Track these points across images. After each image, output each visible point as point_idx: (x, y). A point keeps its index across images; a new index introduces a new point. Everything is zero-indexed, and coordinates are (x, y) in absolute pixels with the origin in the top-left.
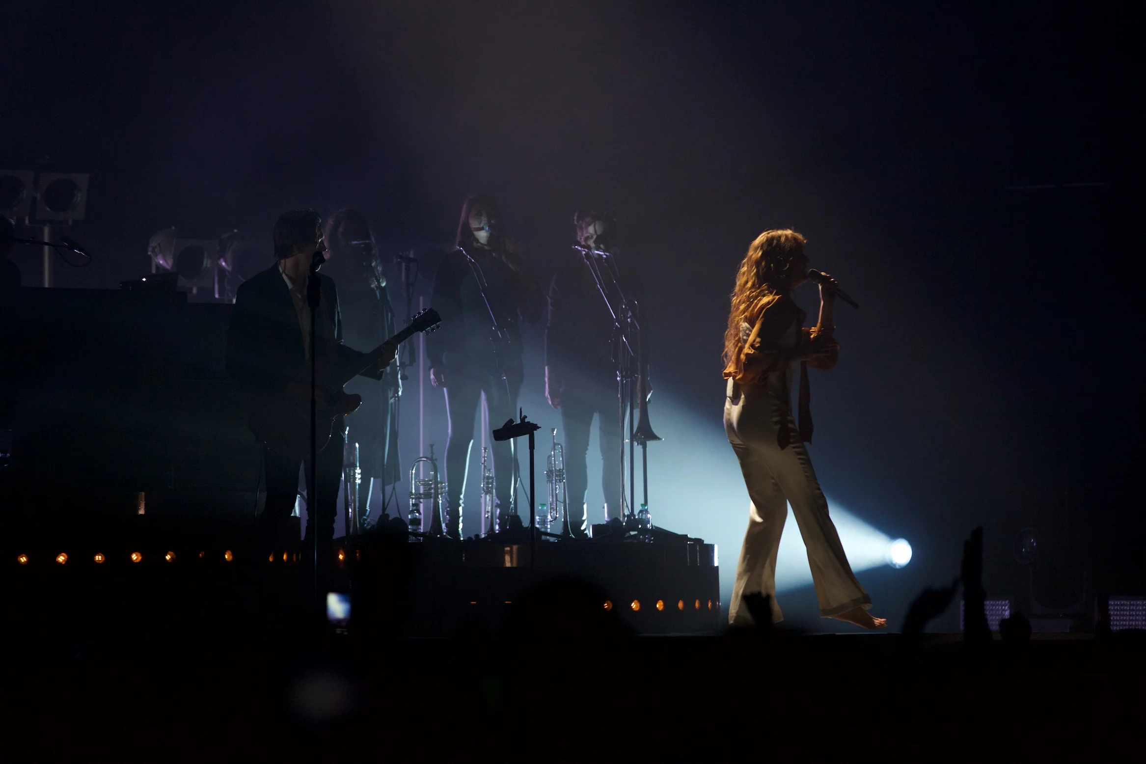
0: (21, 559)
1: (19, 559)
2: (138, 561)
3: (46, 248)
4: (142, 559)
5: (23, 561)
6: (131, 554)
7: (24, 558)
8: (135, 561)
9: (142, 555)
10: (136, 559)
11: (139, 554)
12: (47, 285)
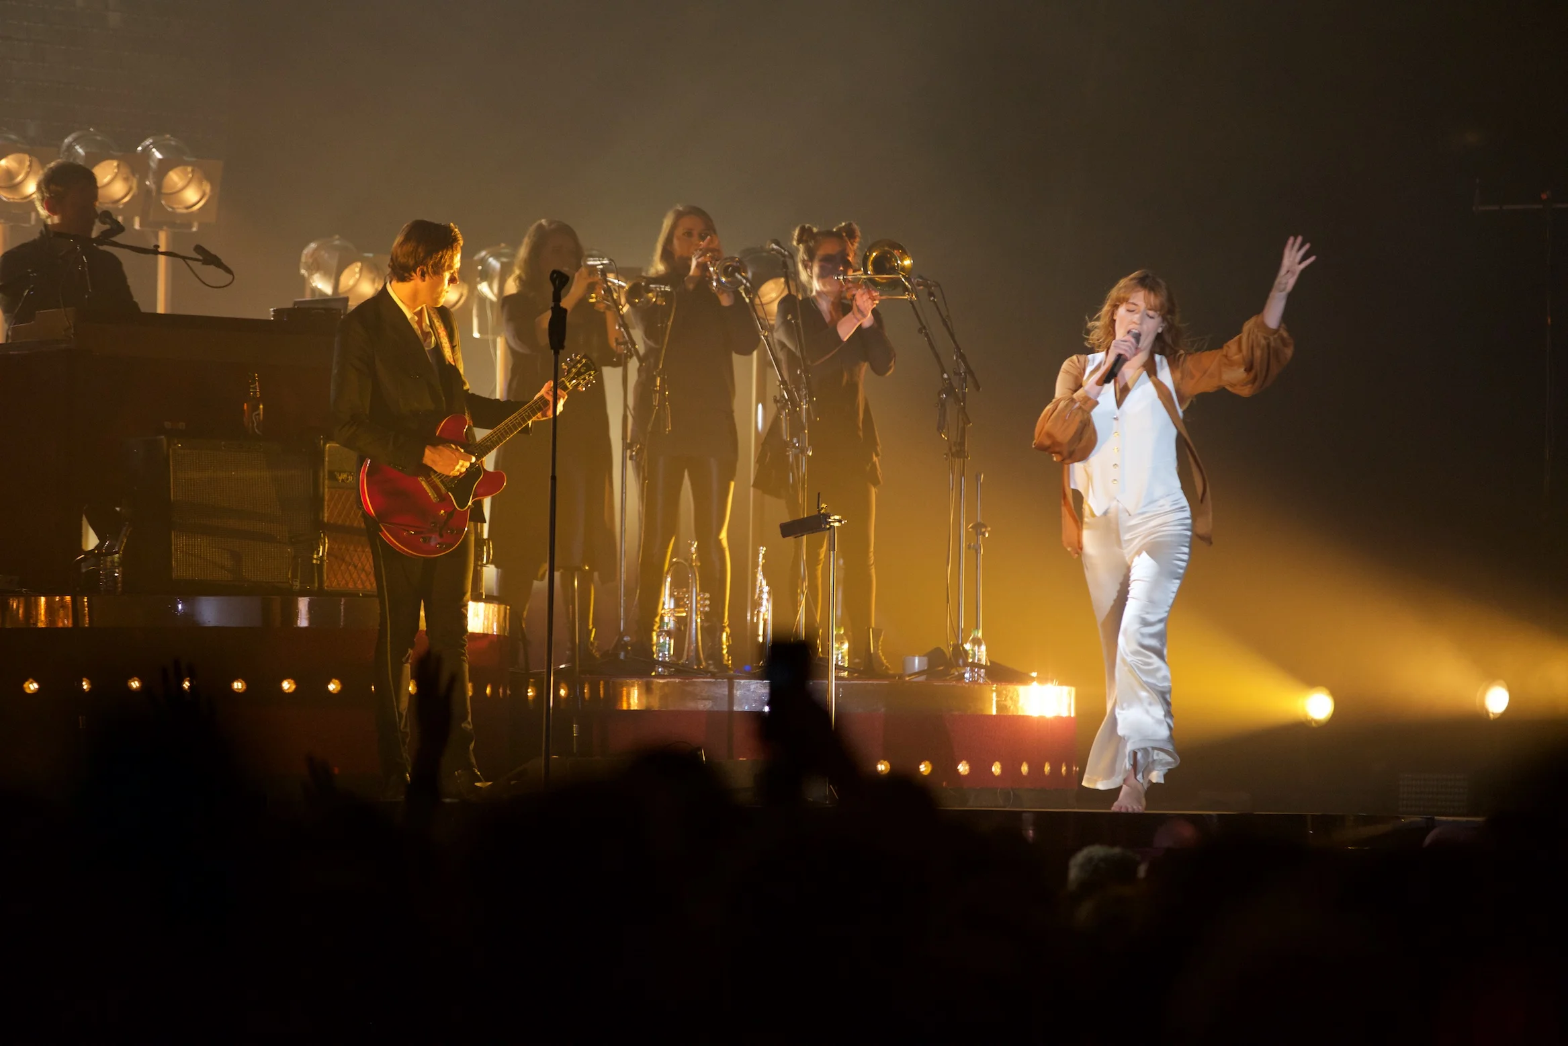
0: (133, 684)
1: (129, 683)
2: (290, 691)
3: (162, 259)
4: (296, 689)
5: (134, 686)
6: (281, 681)
7: (136, 682)
8: (287, 691)
9: (296, 683)
10: (289, 689)
11: (292, 681)
12: (161, 309)
